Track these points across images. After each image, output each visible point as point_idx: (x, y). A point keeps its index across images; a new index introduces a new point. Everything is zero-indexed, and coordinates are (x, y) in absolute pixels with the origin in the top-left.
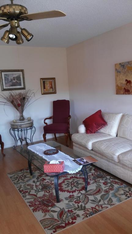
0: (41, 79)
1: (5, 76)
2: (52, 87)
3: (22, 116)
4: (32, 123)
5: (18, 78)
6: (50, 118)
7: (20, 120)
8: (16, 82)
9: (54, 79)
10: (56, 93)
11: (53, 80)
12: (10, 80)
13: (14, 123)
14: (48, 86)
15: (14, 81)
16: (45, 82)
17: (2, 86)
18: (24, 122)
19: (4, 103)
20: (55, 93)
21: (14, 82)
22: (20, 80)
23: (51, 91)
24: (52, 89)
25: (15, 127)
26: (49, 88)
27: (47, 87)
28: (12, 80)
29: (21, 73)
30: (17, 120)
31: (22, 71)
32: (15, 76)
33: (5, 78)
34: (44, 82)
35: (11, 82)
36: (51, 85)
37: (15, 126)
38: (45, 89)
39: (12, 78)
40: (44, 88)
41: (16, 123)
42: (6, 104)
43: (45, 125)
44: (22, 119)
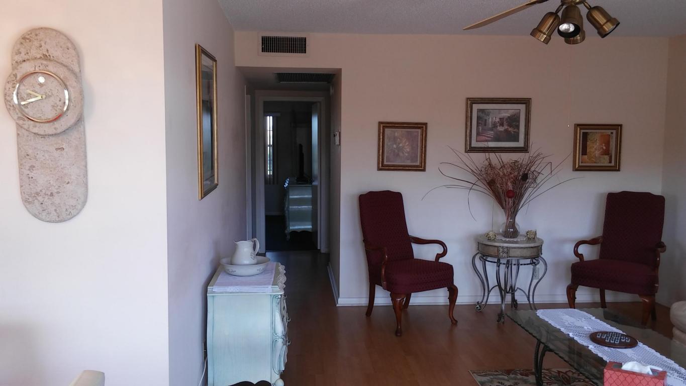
0: (578, 125)
1: (480, 114)
2: (607, 152)
3: (513, 225)
4: (539, 249)
5: (513, 121)
6: (592, 242)
7: (506, 234)
8: (506, 131)
9: (618, 127)
10: (619, 170)
11: (614, 132)
12: (490, 126)
13: (489, 240)
14: (595, 147)
15: (501, 129)
16: (589, 137)
17: (468, 139)
18: (516, 242)
19: (470, 185)
20: (616, 168)
21: (501, 132)
22: (518, 127)
23: (605, 162)
24: (607, 157)
25: (493, 251)
26: (597, 153)
27: (593, 150)
28: (495, 125)
29: (522, 107)
30: (498, 234)
31: (526, 102)
32: (506, 115)
33: (479, 118)
34: (585, 135)
35: (492, 130)
36: (608, 144)
37: (491, 249)
38: (586, 157)
39: (498, 120)
40: (584, 152)
41: (494, 240)
42: (475, 187)
43: (577, 259)
44: (511, 232)
